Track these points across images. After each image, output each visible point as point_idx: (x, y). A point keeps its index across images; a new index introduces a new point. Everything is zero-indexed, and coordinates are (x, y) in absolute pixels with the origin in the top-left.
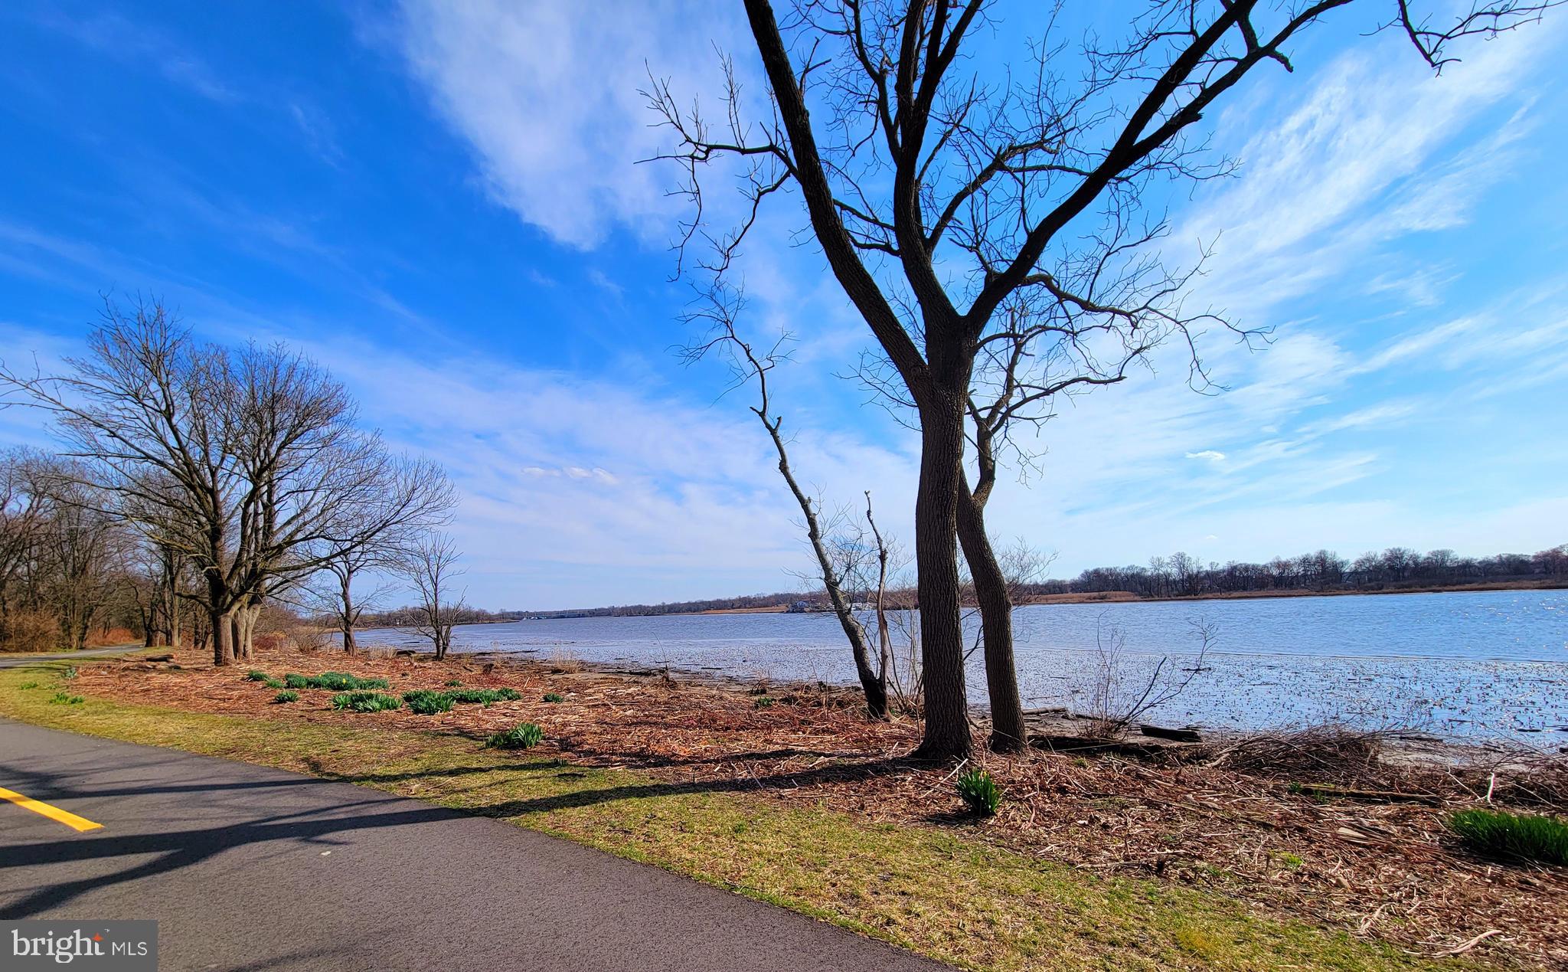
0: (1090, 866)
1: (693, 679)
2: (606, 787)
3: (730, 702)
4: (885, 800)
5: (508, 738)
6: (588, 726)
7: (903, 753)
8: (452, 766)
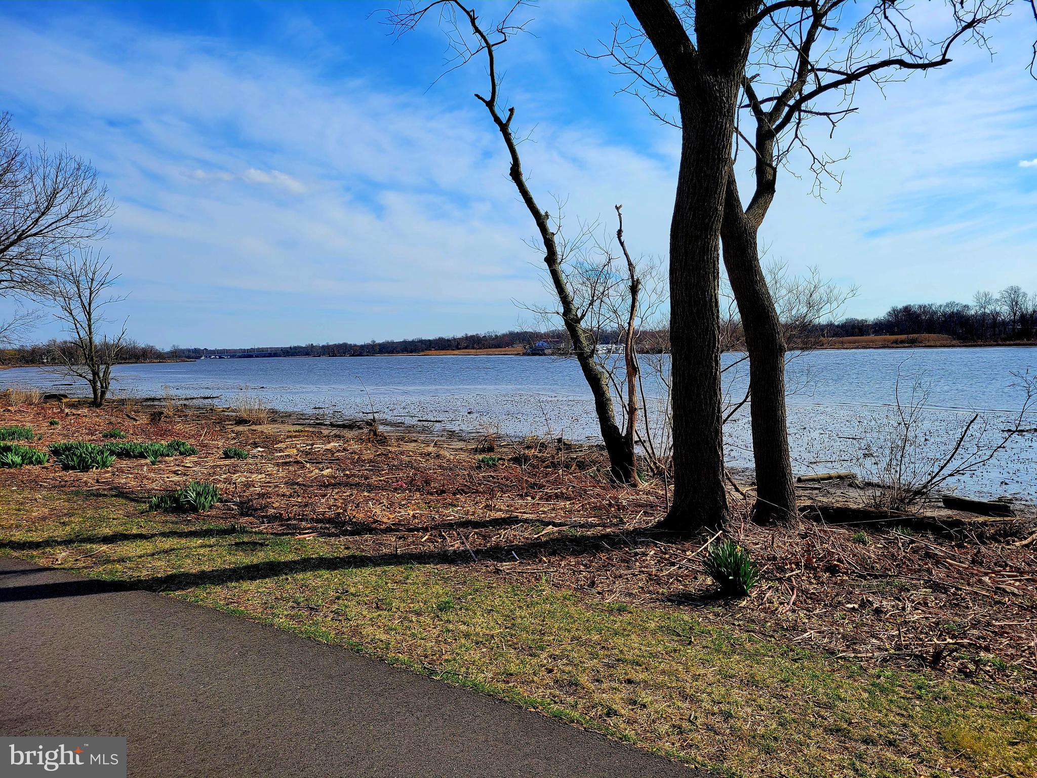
0: (853, 655)
1: (406, 432)
2: (291, 557)
3: (449, 460)
4: (620, 576)
5: (176, 500)
6: (276, 486)
7: (647, 523)
8: (107, 531)
